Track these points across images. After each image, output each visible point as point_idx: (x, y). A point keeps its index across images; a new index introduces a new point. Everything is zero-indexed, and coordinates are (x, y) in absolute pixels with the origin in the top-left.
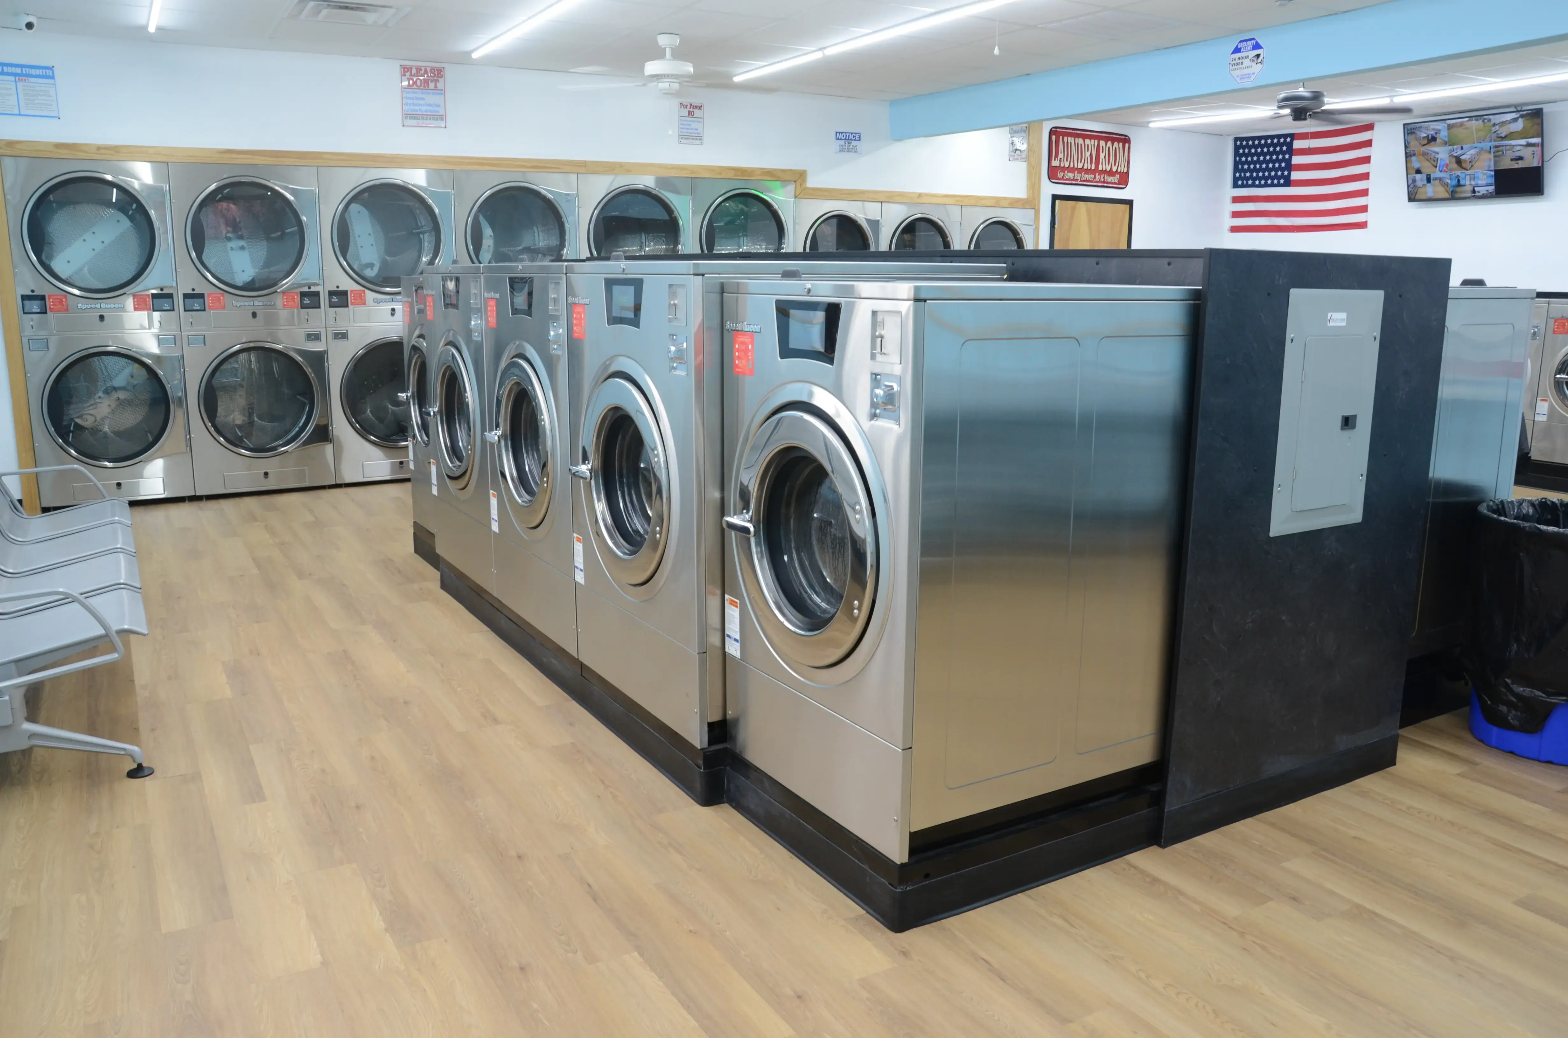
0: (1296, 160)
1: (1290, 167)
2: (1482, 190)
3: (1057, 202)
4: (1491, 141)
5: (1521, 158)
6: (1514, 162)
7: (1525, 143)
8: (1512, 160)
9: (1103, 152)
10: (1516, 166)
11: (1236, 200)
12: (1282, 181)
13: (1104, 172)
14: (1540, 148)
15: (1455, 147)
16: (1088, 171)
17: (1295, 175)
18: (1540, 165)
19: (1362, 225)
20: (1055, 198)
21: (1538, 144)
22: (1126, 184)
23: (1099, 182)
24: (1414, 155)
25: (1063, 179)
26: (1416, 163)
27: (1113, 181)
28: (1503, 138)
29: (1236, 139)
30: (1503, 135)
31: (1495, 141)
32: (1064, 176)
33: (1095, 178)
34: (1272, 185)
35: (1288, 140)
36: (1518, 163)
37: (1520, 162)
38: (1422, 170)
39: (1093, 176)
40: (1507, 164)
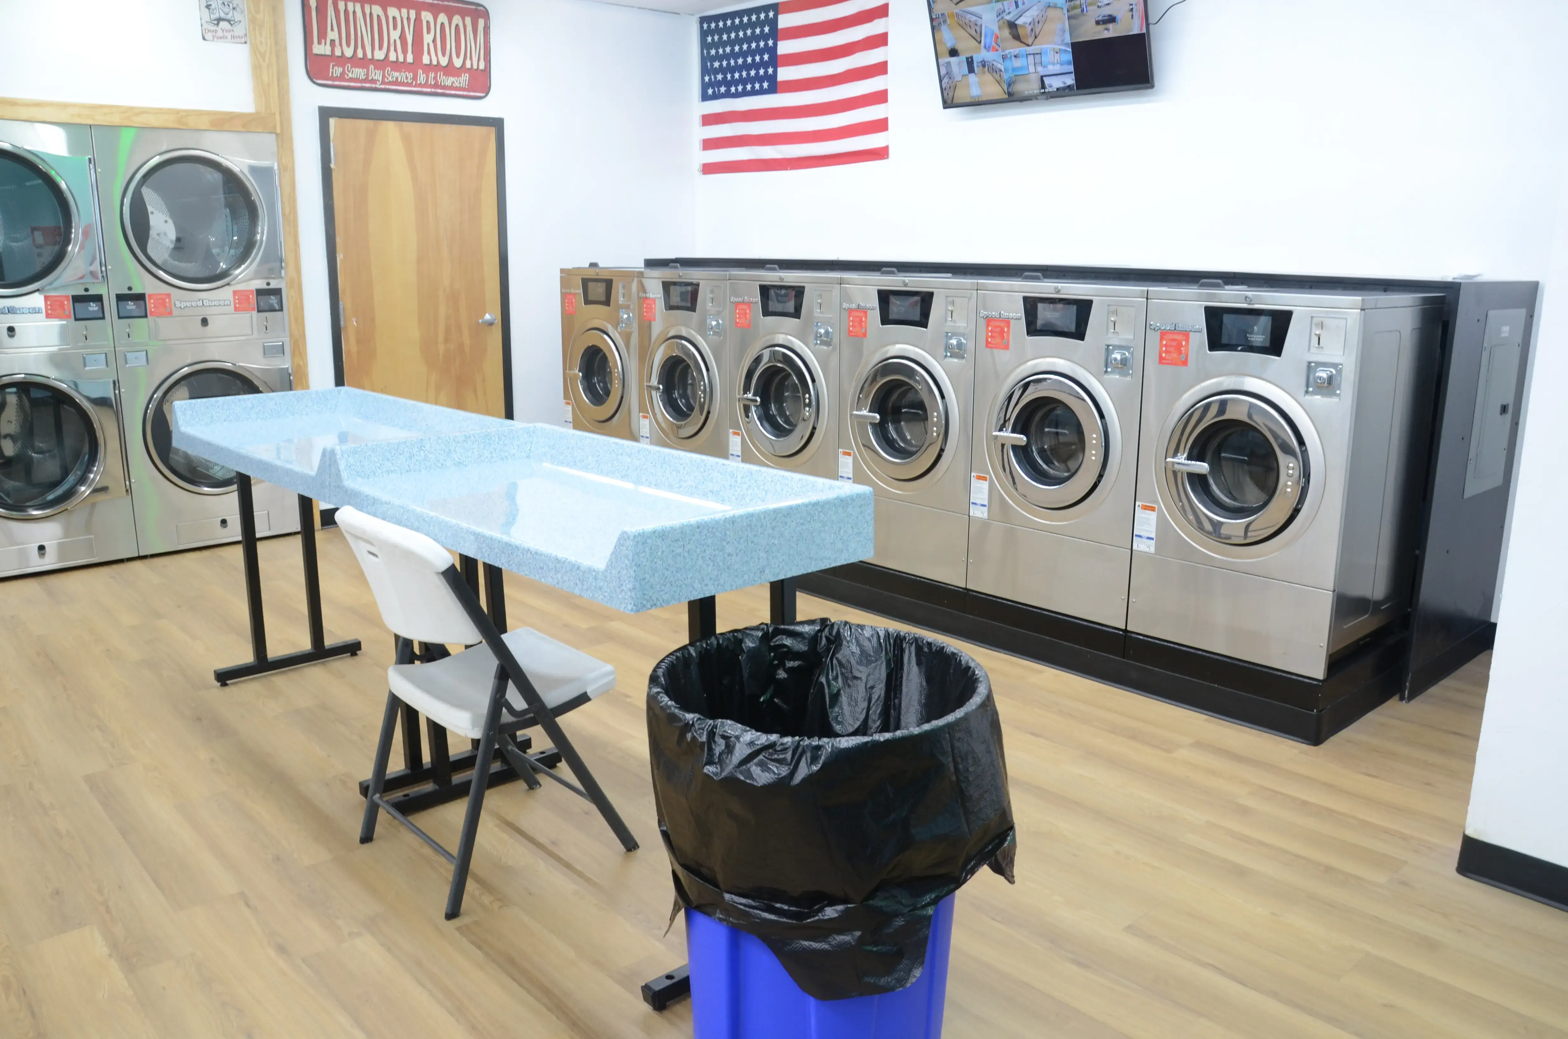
0: (785, 47)
1: (775, 61)
2: (1055, 83)
3: (332, 121)
5: (1112, 19)
6: (1101, 27)
8: (1098, 23)
9: (429, 32)
10: (1106, 35)
11: (708, 120)
12: (765, 85)
13: (429, 68)
16: (397, 66)
17: (785, 74)
18: (1144, 31)
19: (880, 154)
20: (326, 114)
22: (487, 90)
23: (426, 85)
24: (944, 21)
25: (342, 77)
26: (949, 38)
27: (457, 84)
29: (703, 20)
32: (343, 73)
33: (415, 78)
34: (753, 93)
35: (771, 14)
36: (1107, 29)
37: (1111, 26)
38: (959, 50)
39: (410, 75)
40: (1091, 32)
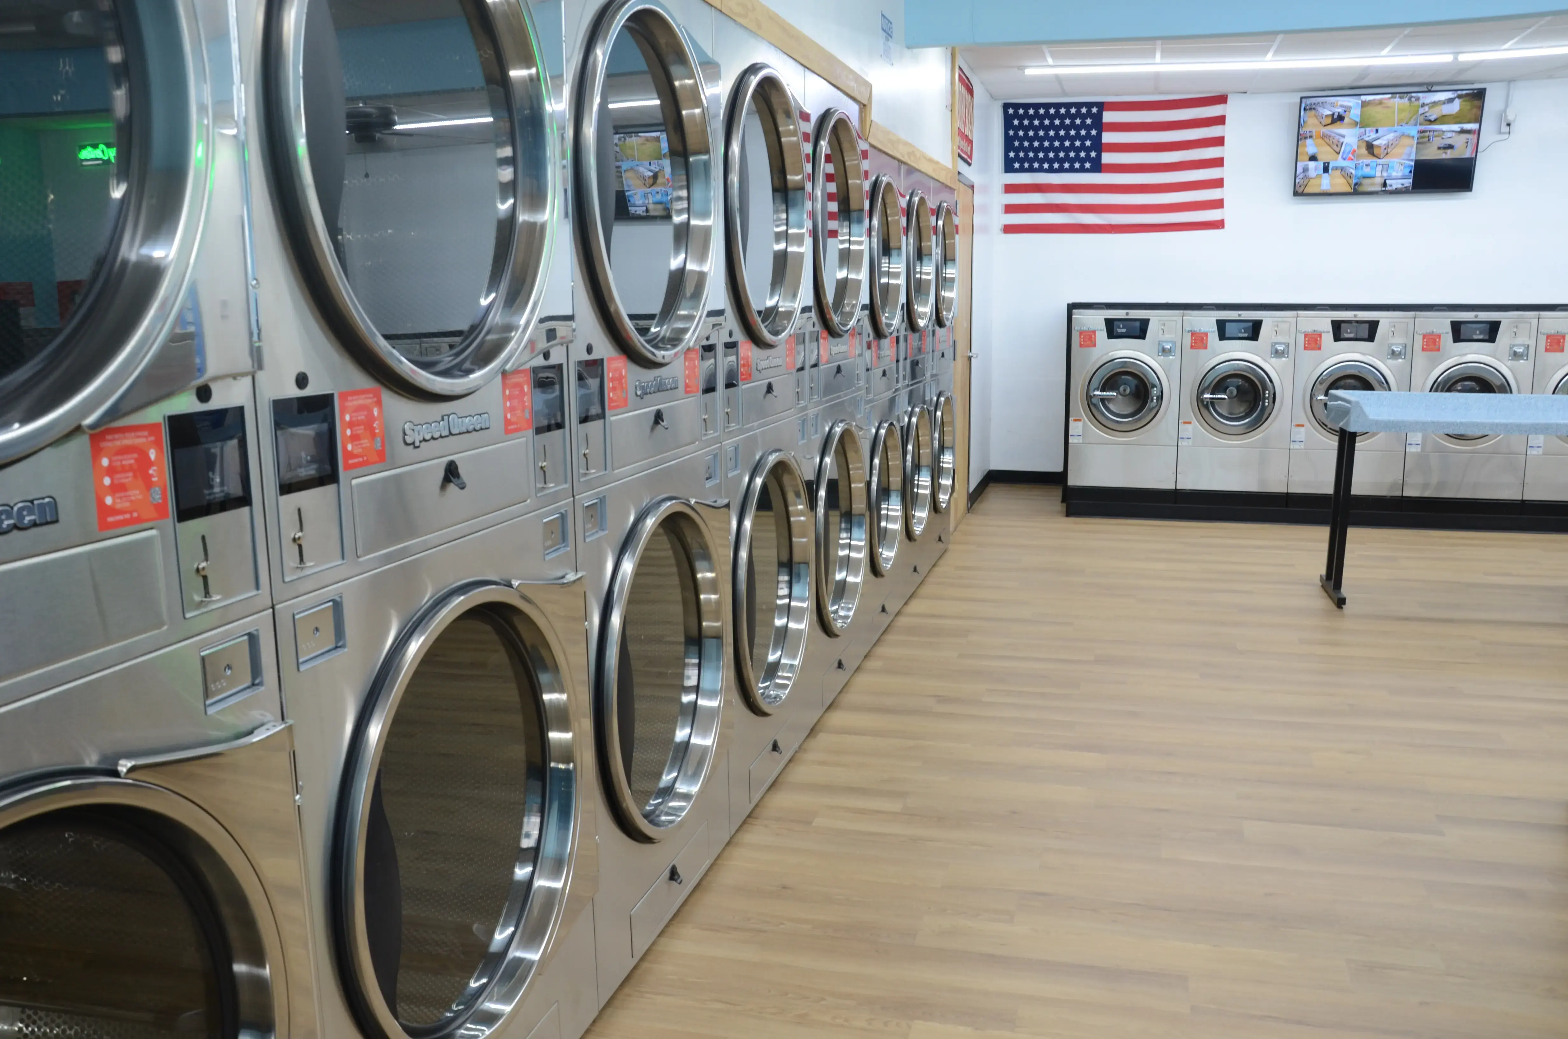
0: (1108, 137)
1: (1099, 146)
2: (1395, 184)
4: (1416, 125)
5: (1451, 147)
6: (1441, 151)
7: (1459, 129)
8: (1439, 148)
10: (1444, 156)
11: (1011, 188)
12: (1087, 165)
13: (967, 138)
14: (1476, 136)
15: (1368, 129)
16: (963, 135)
17: (1108, 158)
18: (1474, 156)
19: (1219, 225)
21: (1475, 131)
24: (1311, 137)
28: (1431, 122)
29: (1006, 106)
30: (1432, 118)
31: (1420, 124)
34: (1072, 170)
35: (1094, 110)
36: (1446, 153)
37: (1449, 151)
38: (1319, 157)
39: (964, 144)
40: (1432, 153)
